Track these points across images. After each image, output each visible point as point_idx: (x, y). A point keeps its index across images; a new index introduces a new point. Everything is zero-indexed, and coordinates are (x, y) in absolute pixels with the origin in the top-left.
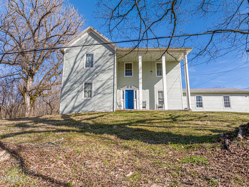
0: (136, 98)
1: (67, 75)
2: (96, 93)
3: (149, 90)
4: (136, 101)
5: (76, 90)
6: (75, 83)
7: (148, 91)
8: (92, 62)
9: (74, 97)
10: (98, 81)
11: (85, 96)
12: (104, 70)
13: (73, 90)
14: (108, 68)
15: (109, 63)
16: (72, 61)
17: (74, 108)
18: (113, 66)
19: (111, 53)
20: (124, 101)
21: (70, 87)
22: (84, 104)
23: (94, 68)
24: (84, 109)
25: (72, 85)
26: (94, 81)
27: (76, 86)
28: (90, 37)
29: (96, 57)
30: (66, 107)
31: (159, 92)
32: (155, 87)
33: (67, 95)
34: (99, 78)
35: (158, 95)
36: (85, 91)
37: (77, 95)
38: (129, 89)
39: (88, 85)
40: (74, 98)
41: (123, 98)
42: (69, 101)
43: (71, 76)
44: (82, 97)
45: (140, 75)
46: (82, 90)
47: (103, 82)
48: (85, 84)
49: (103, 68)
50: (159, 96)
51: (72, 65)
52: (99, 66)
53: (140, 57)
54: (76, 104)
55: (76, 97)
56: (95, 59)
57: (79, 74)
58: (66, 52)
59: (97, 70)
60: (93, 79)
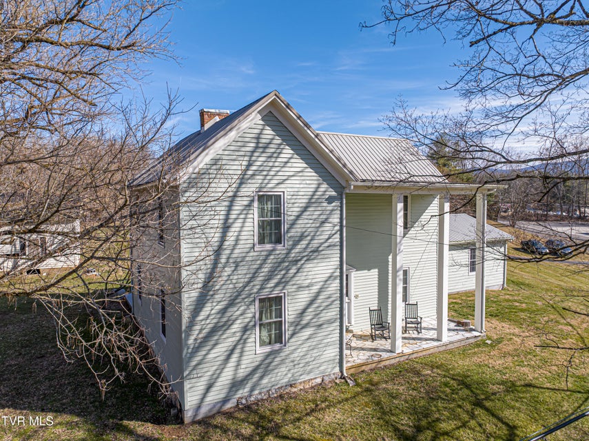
0: (347, 296)
2: (298, 326)
3: (377, 270)
4: (349, 304)
5: (237, 327)
6: (232, 303)
7: (375, 272)
8: (278, 224)
9: (232, 352)
10: (300, 288)
12: (316, 250)
14: (326, 244)
15: (327, 226)
17: (236, 385)
18: (338, 236)
19: (334, 193)
21: (218, 316)
22: (264, 367)
23: (286, 245)
24: (265, 381)
25: (223, 311)
26: (290, 288)
28: (269, 132)
29: (290, 205)
30: (209, 387)
32: (389, 260)
34: (303, 278)
37: (242, 341)
42: (215, 368)
46: (254, 325)
47: (315, 289)
52: (302, 237)
54: (242, 373)
55: (240, 346)
56: (287, 215)
59: (297, 250)
60: (283, 283)
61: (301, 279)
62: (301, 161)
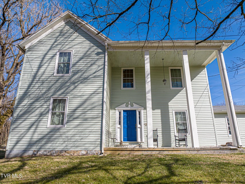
0: (140, 123)
1: (26, 85)
2: (72, 117)
3: (160, 110)
4: (141, 128)
5: (37, 112)
6: (37, 100)
7: (158, 111)
8: (69, 64)
9: (32, 125)
10: (75, 97)
11: (53, 123)
12: (86, 78)
13: (33, 111)
15: (94, 67)
16: (36, 64)
17: (31, 144)
18: (102, 71)
19: (100, 51)
20: (120, 129)
21: (29, 107)
22: (49, 136)
23: (70, 74)
25: (32, 104)
26: (69, 97)
27: (37, 104)
28: (67, 27)
29: (74, 56)
30: (17, 142)
31: (176, 113)
32: (169, 105)
33: (23, 120)
34: (78, 91)
35: (176, 117)
36: (53, 114)
37: (38, 121)
38: (129, 108)
39: (60, 102)
41: (120, 124)
43: (31, 88)
44: (47, 123)
45: (148, 87)
46: (48, 112)
47: (85, 98)
48: (55, 101)
49: (86, 75)
50: (177, 120)
51: (35, 70)
53: (147, 57)
54: (36, 137)
55: (36, 124)
56: (73, 61)
57: (45, 85)
58: (28, 49)
59: (76, 77)
60: (65, 93)
61: (76, 92)
62: (83, 38)
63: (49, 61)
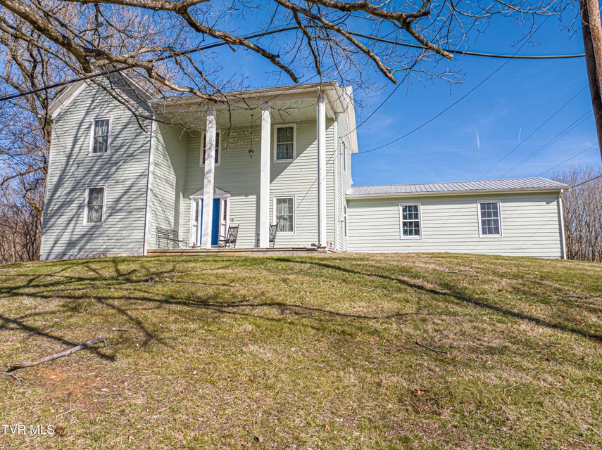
0: (225, 219)
1: (61, 167)
2: (114, 210)
4: (226, 226)
5: (75, 205)
9: (69, 223)
11: (90, 220)
12: (131, 155)
13: (70, 203)
14: (139, 151)
15: (140, 139)
16: (70, 140)
17: (71, 244)
21: (65, 197)
22: (89, 235)
23: (109, 152)
24: (88, 246)
25: (69, 193)
26: (107, 184)
27: (72, 196)
29: (114, 125)
30: (56, 242)
31: (279, 201)
33: (59, 214)
34: (120, 175)
35: (278, 207)
36: (90, 209)
37: (77, 215)
39: (96, 192)
40: (71, 221)
41: (197, 220)
42: (59, 231)
43: (67, 171)
44: (84, 221)
45: (210, 164)
46: (84, 206)
47: (128, 183)
48: (91, 191)
50: (278, 211)
51: (69, 147)
52: (122, 146)
53: (211, 118)
54: (75, 237)
55: (75, 219)
56: (113, 131)
57: (80, 169)
58: (55, 119)
59: (117, 156)
60: (106, 178)
61: (118, 176)
63: (84, 135)
